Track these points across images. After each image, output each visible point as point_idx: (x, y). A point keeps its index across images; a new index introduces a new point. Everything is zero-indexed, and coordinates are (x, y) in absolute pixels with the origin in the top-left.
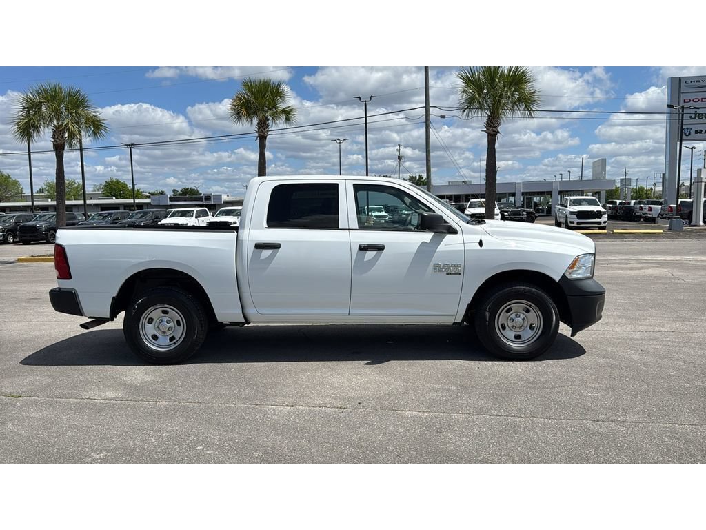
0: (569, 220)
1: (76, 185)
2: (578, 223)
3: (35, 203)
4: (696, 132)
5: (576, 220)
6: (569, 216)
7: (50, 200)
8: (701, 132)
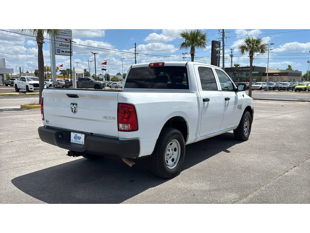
0: (29, 88)
2: (34, 89)
4: (62, 51)
5: (33, 88)
6: (29, 86)
8: (64, 52)
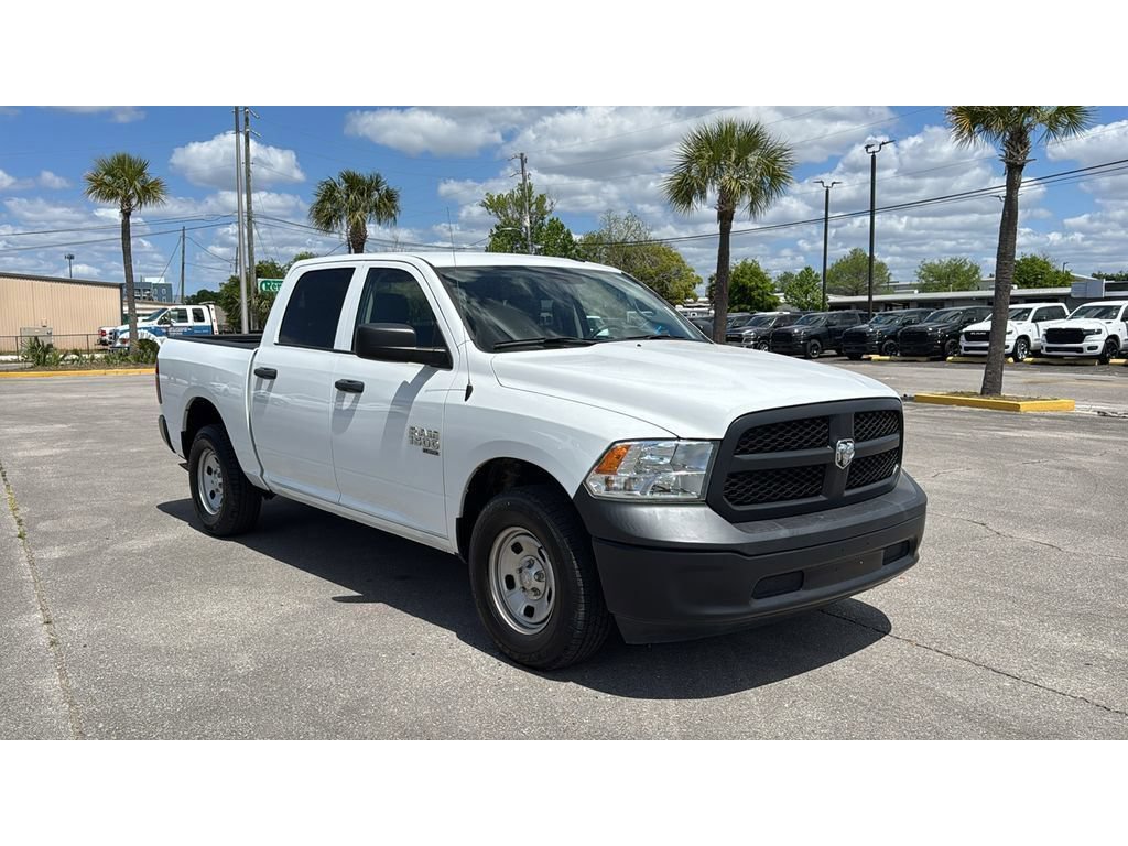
1: (966, 268)
3: (875, 298)
7: (916, 291)
